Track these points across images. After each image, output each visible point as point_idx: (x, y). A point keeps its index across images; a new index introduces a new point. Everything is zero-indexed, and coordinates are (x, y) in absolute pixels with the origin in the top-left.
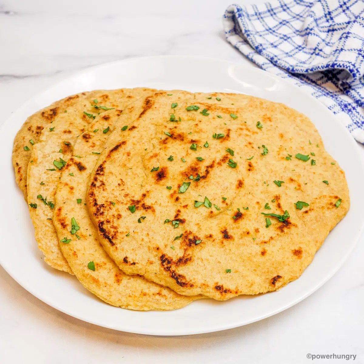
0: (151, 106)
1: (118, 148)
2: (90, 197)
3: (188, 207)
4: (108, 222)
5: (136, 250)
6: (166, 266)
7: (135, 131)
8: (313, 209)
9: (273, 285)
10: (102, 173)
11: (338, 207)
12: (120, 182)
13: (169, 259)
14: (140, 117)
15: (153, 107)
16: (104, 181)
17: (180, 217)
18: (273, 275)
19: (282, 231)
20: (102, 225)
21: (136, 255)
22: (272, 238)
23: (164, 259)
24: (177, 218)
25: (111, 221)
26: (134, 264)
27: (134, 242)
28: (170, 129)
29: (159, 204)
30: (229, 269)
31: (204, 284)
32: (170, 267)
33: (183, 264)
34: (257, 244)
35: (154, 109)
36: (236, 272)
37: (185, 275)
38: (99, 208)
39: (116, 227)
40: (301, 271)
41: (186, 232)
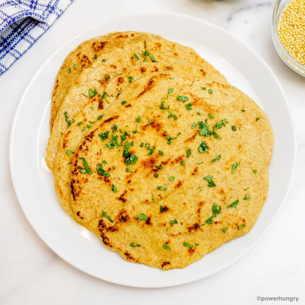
0: (151, 88)
1: (111, 120)
2: (75, 157)
3: (133, 191)
4: (78, 182)
5: (87, 209)
6: (100, 228)
7: (130, 108)
8: (221, 223)
9: (162, 267)
10: (90, 139)
11: (239, 230)
12: (99, 152)
13: (104, 224)
14: (138, 97)
15: (153, 89)
16: (89, 147)
17: (125, 197)
18: (167, 259)
19: (190, 231)
20: (73, 183)
21: (86, 212)
22: (180, 233)
23: (101, 223)
24: (122, 197)
25: (80, 182)
26: (82, 218)
27: (89, 203)
28: (154, 117)
29: (116, 181)
30: (140, 244)
31: (119, 248)
32: (103, 230)
33: (111, 231)
34: (167, 234)
35: (152, 92)
36: (144, 248)
37: (110, 238)
38: (77, 169)
39: (81, 188)
40: (186, 265)
41: (123, 210)
